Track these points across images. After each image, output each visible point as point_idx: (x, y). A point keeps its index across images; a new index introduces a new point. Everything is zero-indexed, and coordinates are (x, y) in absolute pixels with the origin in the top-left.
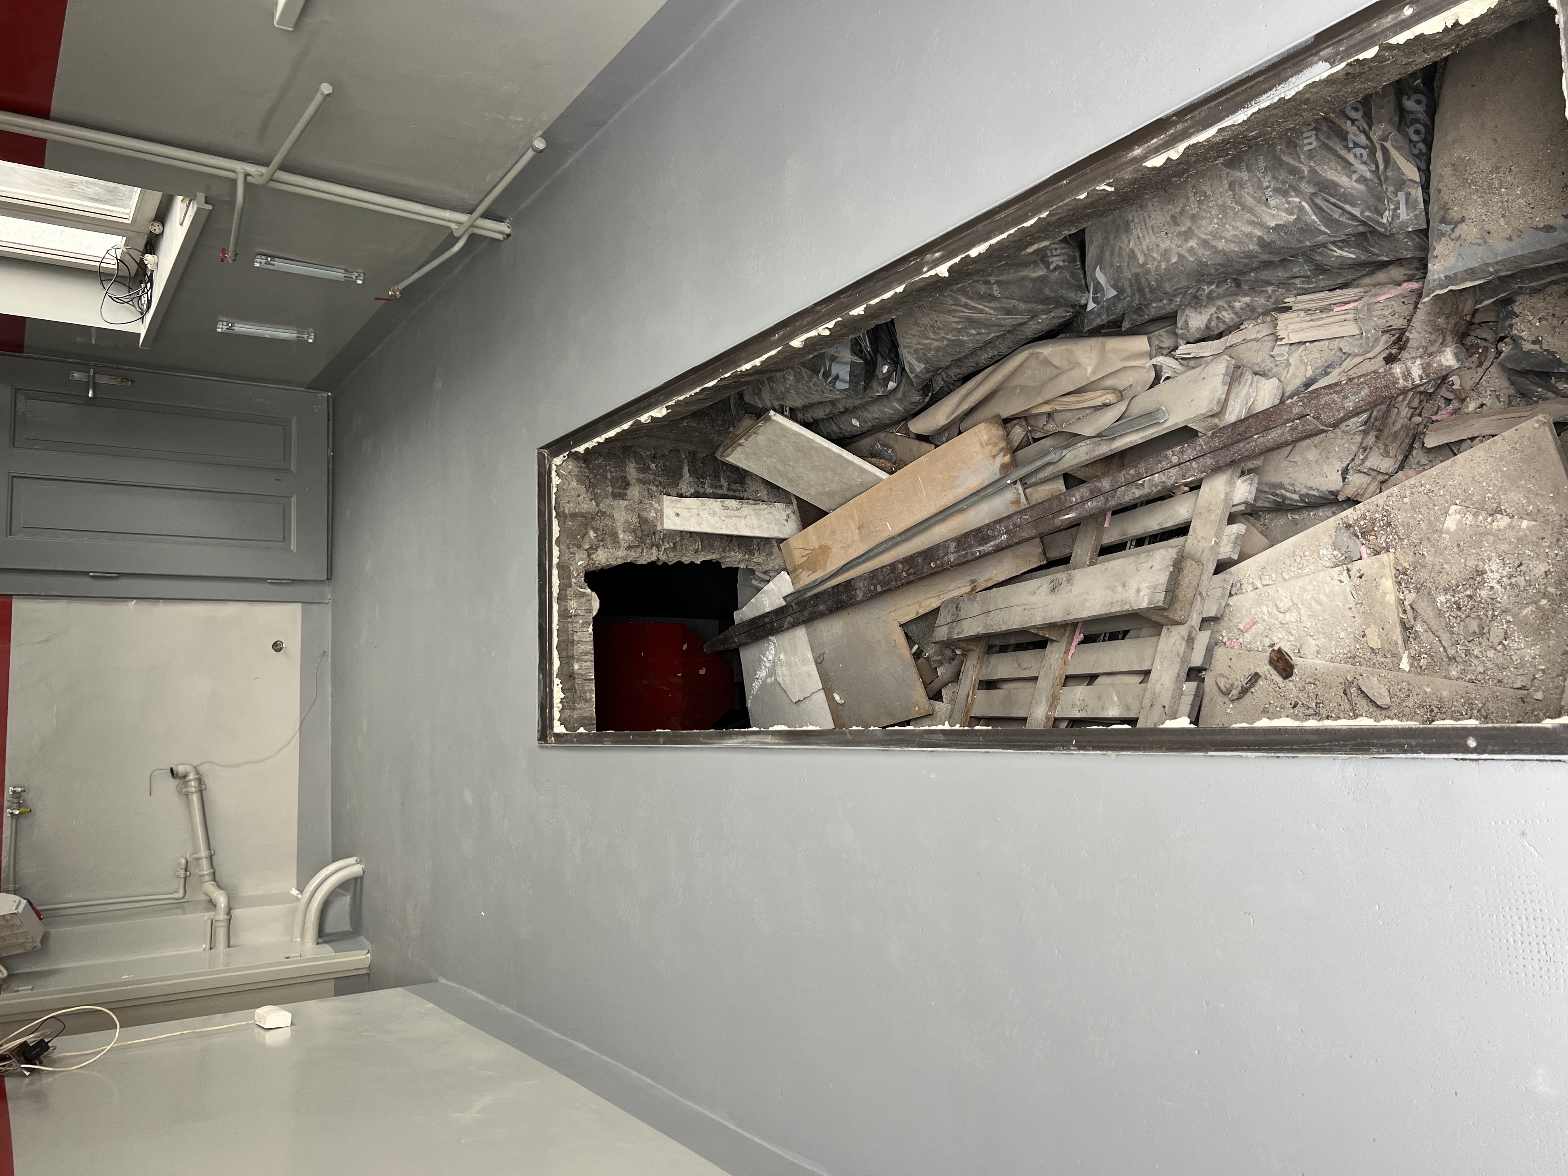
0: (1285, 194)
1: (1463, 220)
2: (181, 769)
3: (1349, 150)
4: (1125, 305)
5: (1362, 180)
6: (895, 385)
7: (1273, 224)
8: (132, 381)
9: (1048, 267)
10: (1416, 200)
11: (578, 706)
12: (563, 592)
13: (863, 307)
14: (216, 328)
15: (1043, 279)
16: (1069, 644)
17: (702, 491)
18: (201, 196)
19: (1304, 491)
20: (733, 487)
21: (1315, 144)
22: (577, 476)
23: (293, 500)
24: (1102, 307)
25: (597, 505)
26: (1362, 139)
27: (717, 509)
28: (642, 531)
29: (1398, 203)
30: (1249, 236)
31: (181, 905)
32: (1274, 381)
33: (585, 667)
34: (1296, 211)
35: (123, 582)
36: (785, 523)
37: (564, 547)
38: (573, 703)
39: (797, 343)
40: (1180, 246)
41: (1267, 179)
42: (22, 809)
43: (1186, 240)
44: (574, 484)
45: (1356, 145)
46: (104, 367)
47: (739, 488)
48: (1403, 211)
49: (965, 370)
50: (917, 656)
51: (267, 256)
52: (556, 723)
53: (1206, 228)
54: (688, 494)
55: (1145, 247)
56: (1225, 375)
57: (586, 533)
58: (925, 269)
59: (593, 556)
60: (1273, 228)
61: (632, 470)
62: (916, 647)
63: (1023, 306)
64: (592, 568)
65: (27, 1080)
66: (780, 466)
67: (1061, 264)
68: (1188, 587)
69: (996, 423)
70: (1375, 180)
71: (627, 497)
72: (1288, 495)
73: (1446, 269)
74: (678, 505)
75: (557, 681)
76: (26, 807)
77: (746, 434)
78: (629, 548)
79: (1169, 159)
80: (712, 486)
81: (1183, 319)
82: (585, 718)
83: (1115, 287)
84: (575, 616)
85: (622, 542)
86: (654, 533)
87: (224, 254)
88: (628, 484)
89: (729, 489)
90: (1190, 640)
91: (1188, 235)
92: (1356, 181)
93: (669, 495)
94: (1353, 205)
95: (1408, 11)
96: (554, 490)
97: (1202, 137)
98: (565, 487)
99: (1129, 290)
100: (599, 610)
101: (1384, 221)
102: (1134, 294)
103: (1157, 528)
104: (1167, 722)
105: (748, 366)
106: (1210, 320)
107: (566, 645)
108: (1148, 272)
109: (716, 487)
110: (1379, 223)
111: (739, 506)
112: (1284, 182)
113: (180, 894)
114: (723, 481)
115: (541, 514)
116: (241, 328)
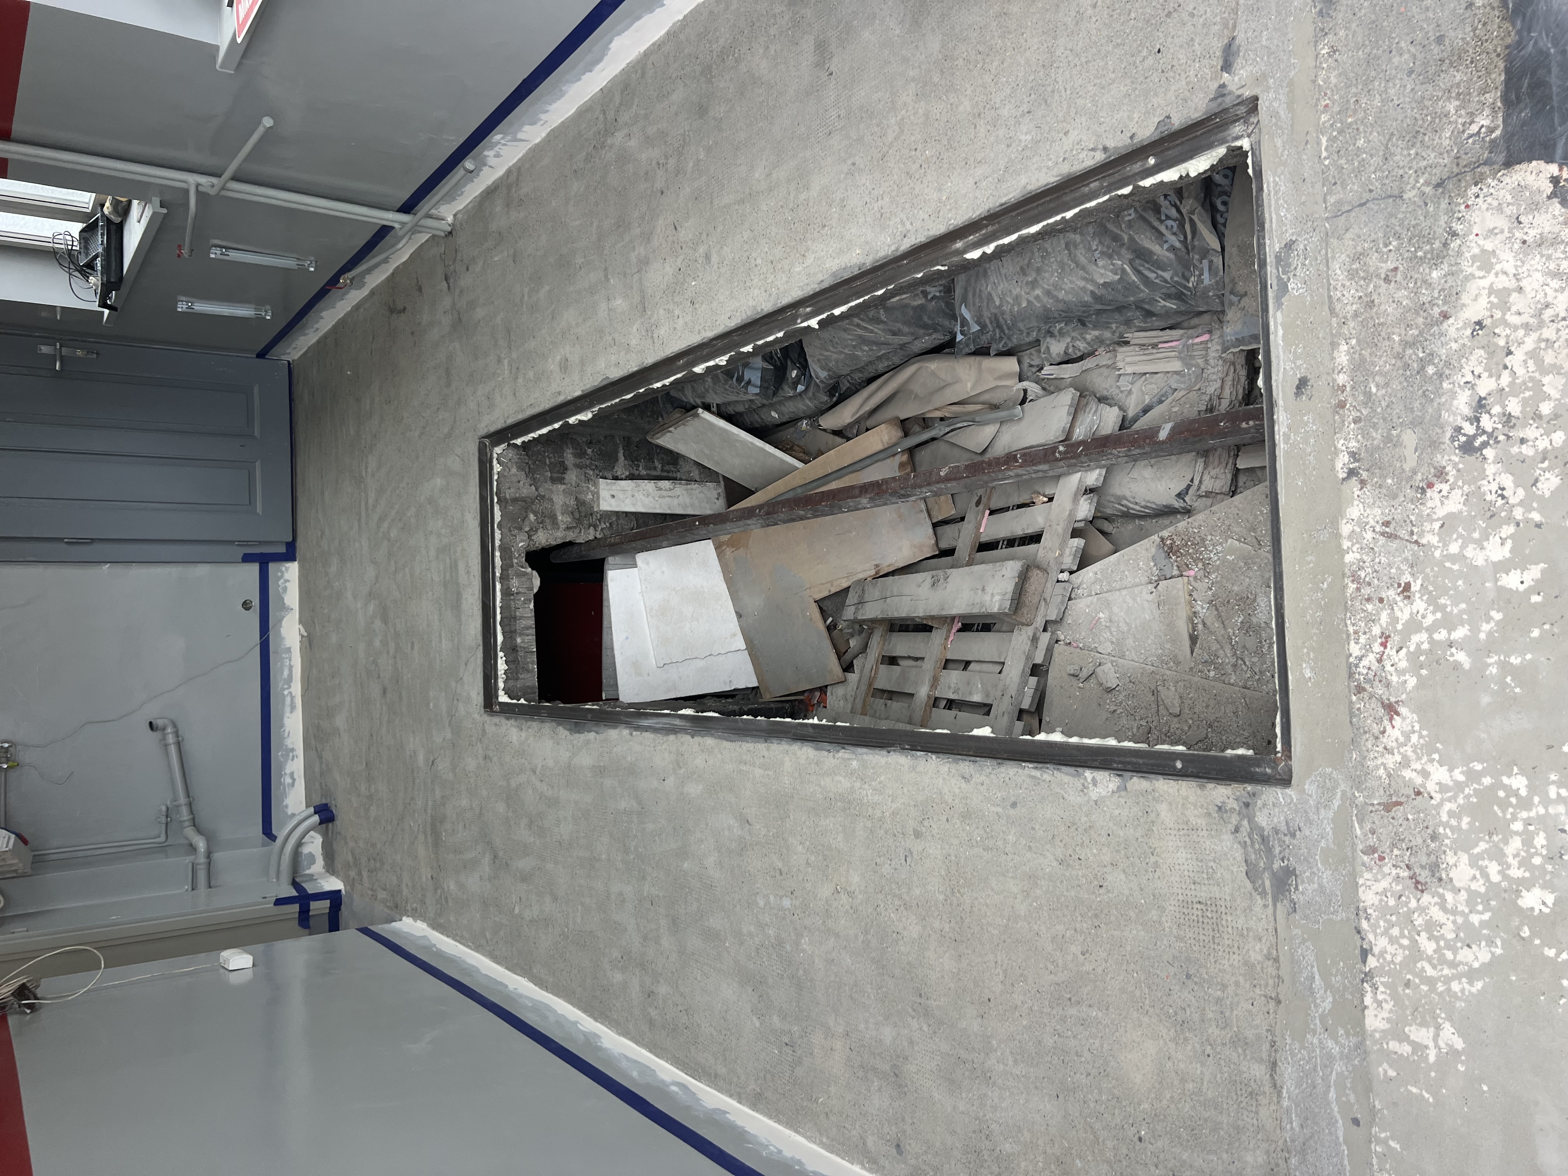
0: (1110, 257)
1: (1246, 294)
2: (159, 723)
3: (1162, 222)
4: (989, 337)
5: (1172, 249)
6: (803, 388)
7: (1102, 282)
8: (97, 354)
9: (926, 296)
10: (1217, 267)
11: (521, 676)
12: (505, 572)
13: (751, 346)
14: (176, 307)
15: (922, 307)
16: (949, 631)
17: (637, 473)
18: (156, 200)
19: (1143, 504)
20: (667, 468)
21: (1133, 216)
22: (517, 463)
23: (258, 464)
24: (969, 338)
25: (537, 490)
26: (1173, 212)
27: (651, 491)
28: (580, 512)
29: (1202, 269)
30: (1084, 289)
31: (162, 849)
32: (1115, 410)
33: (527, 641)
34: (1119, 272)
35: (97, 547)
36: (716, 501)
37: (505, 530)
38: (517, 674)
39: (699, 369)
40: (1028, 294)
41: (1096, 243)
42: (10, 764)
43: (1033, 288)
44: (514, 470)
45: (1168, 217)
46: (70, 340)
47: (673, 469)
48: (1206, 276)
49: (866, 375)
50: (830, 629)
51: (222, 247)
52: (501, 693)
53: (1050, 278)
54: (623, 476)
55: (1000, 292)
56: (1070, 406)
57: (526, 517)
58: (799, 321)
59: (534, 538)
60: (1102, 285)
61: (570, 456)
62: (830, 619)
63: (906, 329)
64: (533, 548)
65: (29, 1017)
66: (707, 452)
67: (938, 294)
68: (1034, 594)
69: (896, 425)
70: (1183, 249)
71: (566, 481)
72: (1131, 506)
73: (1236, 333)
74: (614, 488)
75: (501, 654)
76: (14, 762)
77: (675, 424)
78: (568, 528)
79: (984, 253)
80: (646, 468)
81: (1045, 345)
82: (528, 687)
83: (978, 323)
84: (517, 593)
85: (561, 524)
86: (591, 514)
87: (180, 250)
88: (566, 469)
89: (662, 470)
90: (1035, 640)
91: (1034, 284)
92: (1167, 250)
93: (606, 478)
94: (1164, 270)
95: (1152, 161)
96: (496, 477)
97: (1006, 240)
98: (506, 474)
99: (990, 326)
100: (540, 588)
101: (1191, 285)
102: (994, 330)
103: (1021, 533)
104: (975, 730)
105: (658, 385)
106: (1067, 348)
107: (509, 620)
108: (1003, 313)
109: (650, 469)
110: (1186, 287)
111: (672, 487)
112: (1108, 247)
113: (162, 838)
114: (656, 463)
115: (483, 499)
116: (201, 307)
